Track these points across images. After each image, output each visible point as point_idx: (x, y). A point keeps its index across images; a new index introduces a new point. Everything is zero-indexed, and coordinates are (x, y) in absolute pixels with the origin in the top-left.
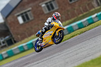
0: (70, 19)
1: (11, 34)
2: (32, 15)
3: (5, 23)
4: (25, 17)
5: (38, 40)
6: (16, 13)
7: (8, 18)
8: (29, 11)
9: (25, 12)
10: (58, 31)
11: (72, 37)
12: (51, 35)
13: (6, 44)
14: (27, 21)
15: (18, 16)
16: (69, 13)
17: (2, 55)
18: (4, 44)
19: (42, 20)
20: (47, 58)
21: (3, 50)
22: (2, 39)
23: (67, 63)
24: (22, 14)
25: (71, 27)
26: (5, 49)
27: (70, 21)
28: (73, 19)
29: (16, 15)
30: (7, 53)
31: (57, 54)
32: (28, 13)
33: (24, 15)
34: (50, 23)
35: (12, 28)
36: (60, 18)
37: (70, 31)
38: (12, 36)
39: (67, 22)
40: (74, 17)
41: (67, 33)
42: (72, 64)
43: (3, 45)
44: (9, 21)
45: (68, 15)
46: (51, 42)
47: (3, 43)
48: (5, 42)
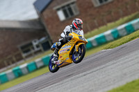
0: (130, 14)
1: (48, 34)
2: (78, 9)
3: (39, 19)
4: (68, 12)
5: (52, 57)
6: (55, 6)
7: (45, 13)
8: (73, 3)
9: (68, 5)
10: (78, 45)
11: (132, 39)
12: (68, 50)
13: (41, 48)
14: (70, 16)
15: (58, 9)
16: (128, 6)
17: (35, 64)
18: (39, 49)
19: (91, 15)
20: (98, 68)
21: (36, 56)
22: (35, 42)
23: (125, 74)
24: (63, 7)
25: (131, 26)
26: (39, 55)
27: (130, 17)
28: (133, 15)
29: (55, 8)
30: (42, 60)
31: (111, 63)
32: (72, 6)
33: (66, 8)
34: (68, 33)
35: (50, 27)
36: (82, 26)
37: (130, 31)
38: (49, 37)
39: (126, 18)
40: (135, 12)
41: (126, 33)
42: (131, 76)
43: (36, 49)
44: (46, 17)
45: (127, 9)
46: (69, 60)
47: (38, 46)
48: (40, 45)
